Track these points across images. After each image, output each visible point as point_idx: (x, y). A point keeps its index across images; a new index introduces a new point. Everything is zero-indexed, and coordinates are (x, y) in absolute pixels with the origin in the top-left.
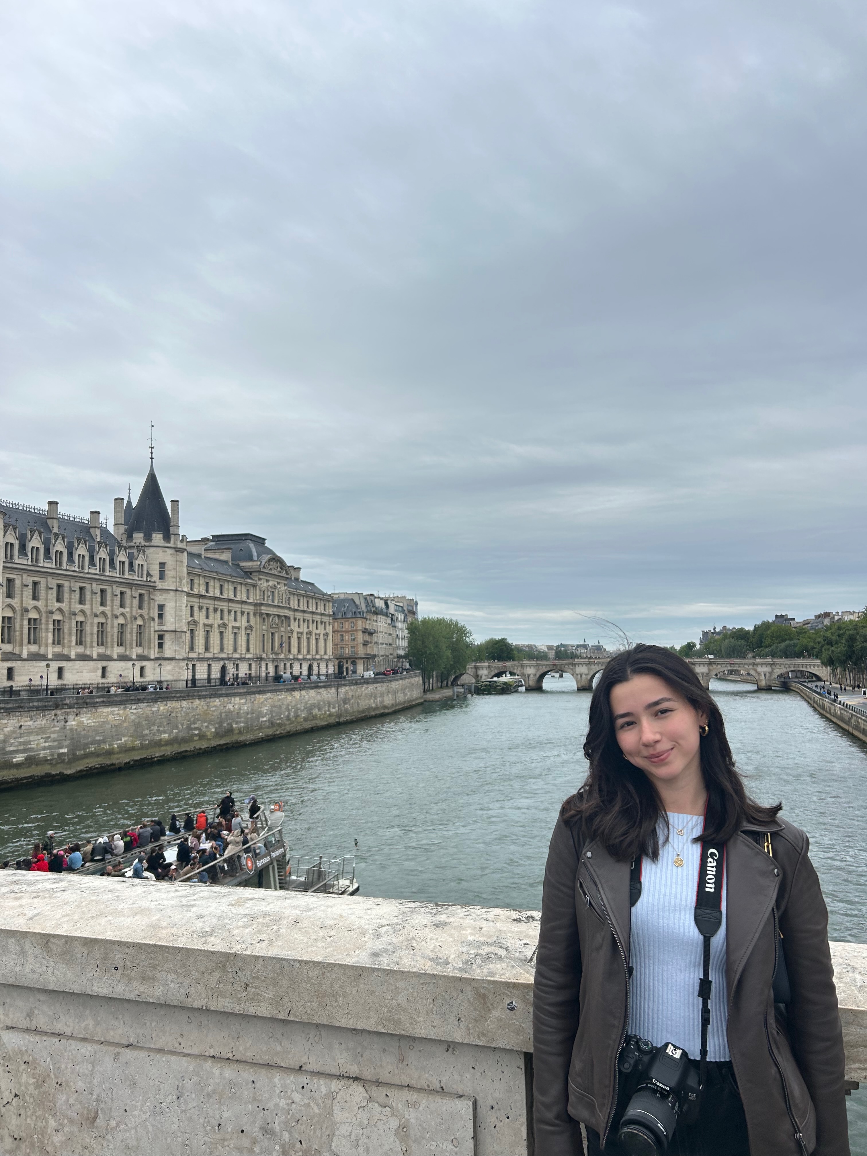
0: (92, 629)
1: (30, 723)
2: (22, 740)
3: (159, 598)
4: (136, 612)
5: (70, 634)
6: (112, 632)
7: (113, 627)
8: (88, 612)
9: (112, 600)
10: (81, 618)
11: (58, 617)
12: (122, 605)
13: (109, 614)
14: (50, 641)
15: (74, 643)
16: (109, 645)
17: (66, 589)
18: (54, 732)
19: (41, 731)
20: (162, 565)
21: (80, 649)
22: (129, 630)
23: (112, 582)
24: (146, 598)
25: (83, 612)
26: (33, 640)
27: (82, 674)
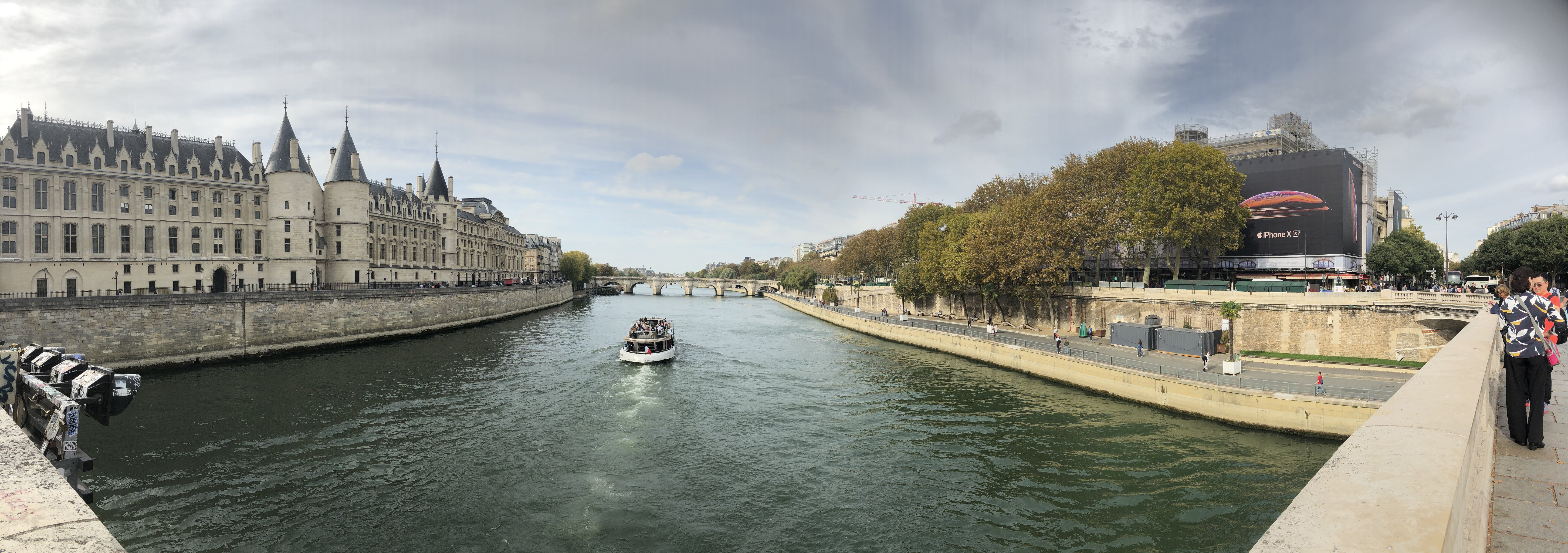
0: (410, 251)
1: (394, 304)
2: (390, 313)
3: (443, 234)
4: (432, 242)
5: (400, 254)
6: (420, 252)
7: (420, 250)
8: (408, 241)
10: (405, 245)
11: (394, 244)
12: (425, 238)
13: (418, 243)
14: (391, 257)
15: (402, 259)
16: (419, 260)
17: (398, 228)
18: (406, 310)
19: (399, 308)
20: (444, 214)
21: (405, 262)
22: (428, 252)
23: (420, 224)
24: (436, 233)
25: (405, 241)
26: (383, 257)
27: (406, 276)
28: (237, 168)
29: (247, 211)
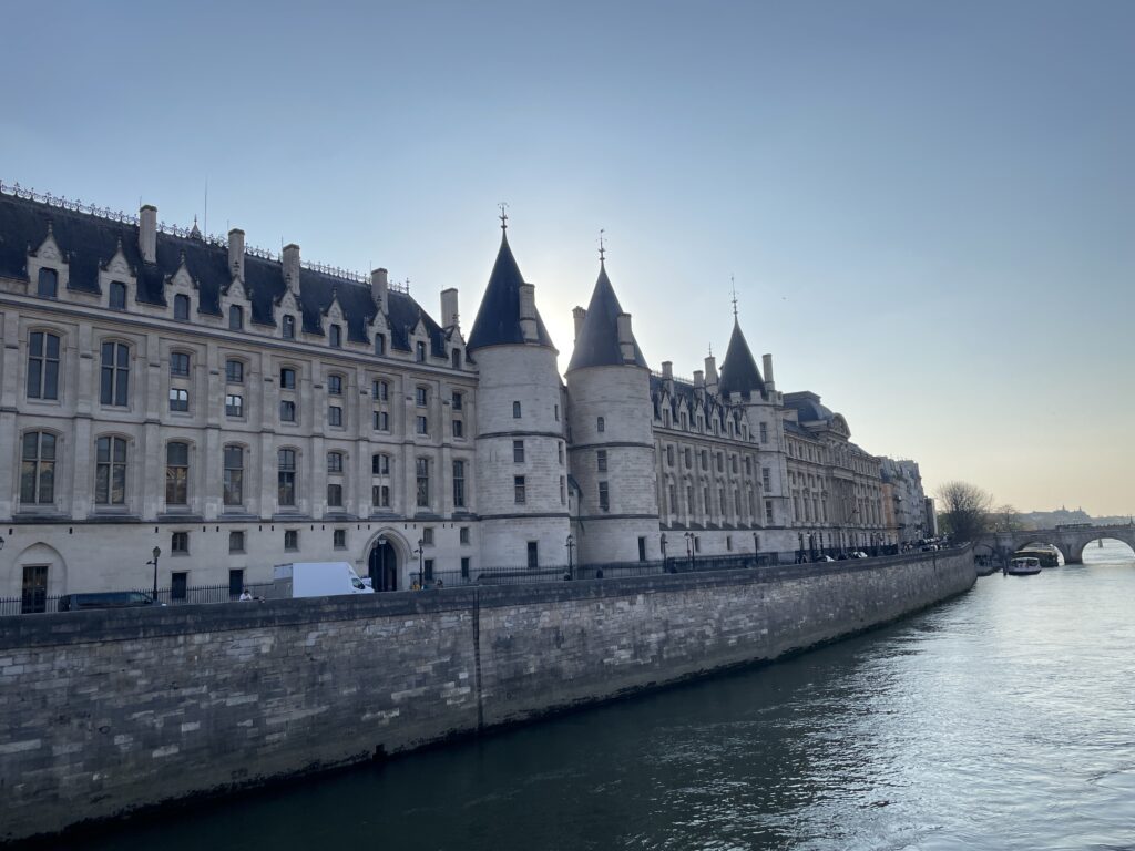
0: (715, 496)
1: (735, 600)
2: (732, 619)
3: (764, 461)
4: (746, 477)
5: (700, 502)
6: (731, 498)
7: (730, 494)
8: (710, 478)
9: (727, 466)
10: (706, 485)
11: (689, 484)
12: (735, 470)
13: (726, 479)
15: (704, 511)
17: (692, 453)
18: (755, 610)
19: (745, 609)
20: (763, 425)
21: (709, 518)
22: (743, 497)
23: (725, 444)
24: (752, 461)
25: (706, 477)
26: (676, 510)
27: (712, 545)
28: (420, 335)
29: (441, 420)
